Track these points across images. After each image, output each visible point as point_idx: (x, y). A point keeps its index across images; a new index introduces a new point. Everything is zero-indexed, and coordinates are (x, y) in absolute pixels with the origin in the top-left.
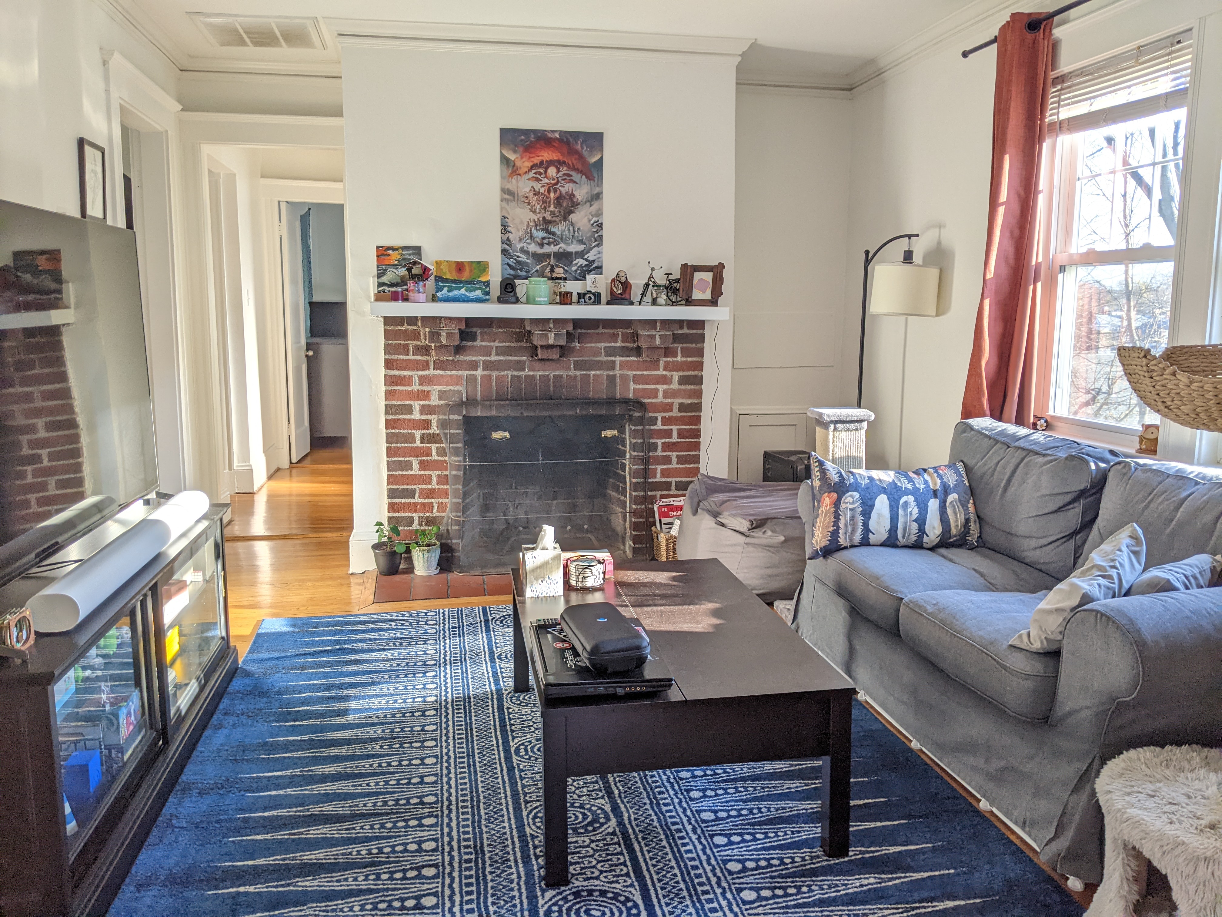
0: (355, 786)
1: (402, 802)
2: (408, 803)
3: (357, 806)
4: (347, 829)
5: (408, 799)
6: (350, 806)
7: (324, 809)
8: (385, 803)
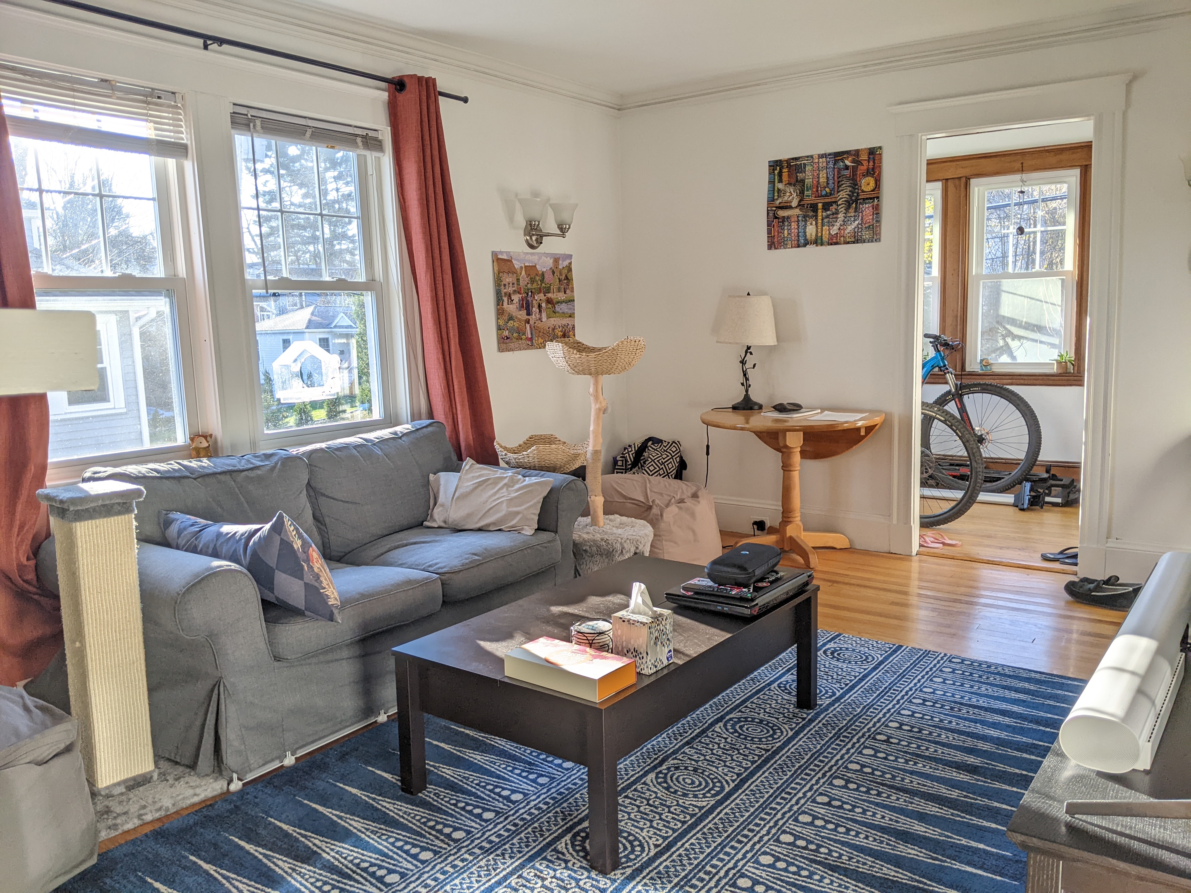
0: (897, 822)
1: (864, 789)
2: (859, 786)
3: (905, 801)
4: (925, 786)
5: (857, 790)
6: (912, 803)
7: (937, 810)
8: (879, 794)
